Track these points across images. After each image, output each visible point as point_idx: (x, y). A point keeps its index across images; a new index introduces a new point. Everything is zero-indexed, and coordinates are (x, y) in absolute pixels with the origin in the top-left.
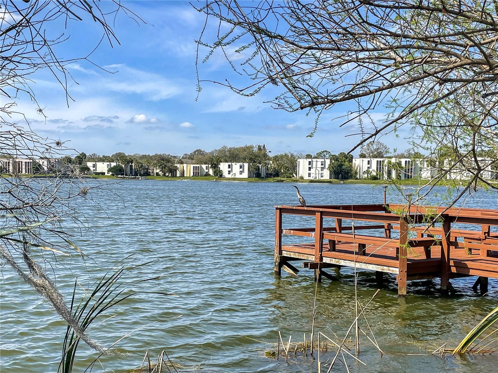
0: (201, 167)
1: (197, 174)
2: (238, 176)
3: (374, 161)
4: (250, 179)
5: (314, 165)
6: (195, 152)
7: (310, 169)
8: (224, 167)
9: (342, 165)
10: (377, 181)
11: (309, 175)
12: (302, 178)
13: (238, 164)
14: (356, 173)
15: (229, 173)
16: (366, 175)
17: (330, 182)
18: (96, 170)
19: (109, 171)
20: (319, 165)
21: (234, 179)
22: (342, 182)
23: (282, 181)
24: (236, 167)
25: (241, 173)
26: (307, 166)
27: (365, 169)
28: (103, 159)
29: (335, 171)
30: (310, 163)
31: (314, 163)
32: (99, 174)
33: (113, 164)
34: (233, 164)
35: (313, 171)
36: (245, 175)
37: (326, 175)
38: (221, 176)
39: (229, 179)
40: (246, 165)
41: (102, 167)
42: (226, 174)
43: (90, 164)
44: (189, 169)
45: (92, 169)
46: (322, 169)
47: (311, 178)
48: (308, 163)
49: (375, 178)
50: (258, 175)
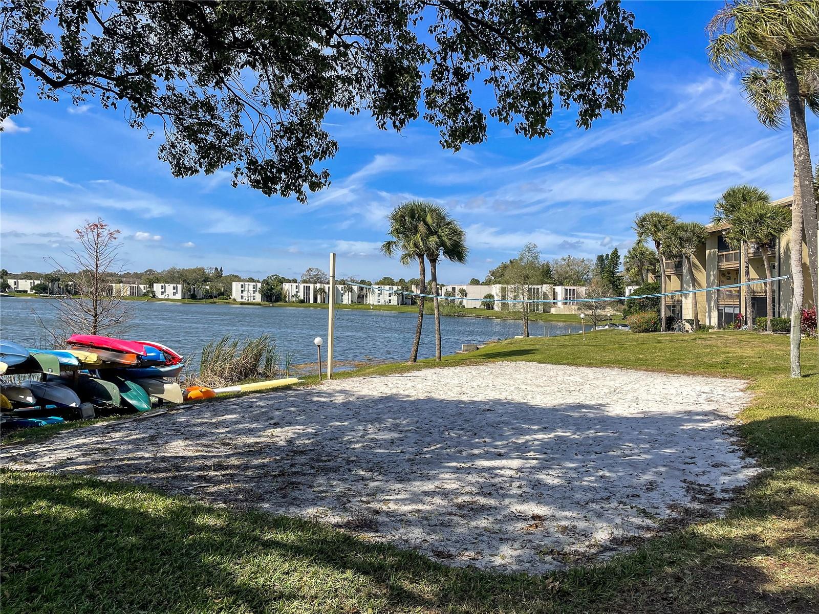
0: (138, 287)
1: (134, 294)
2: (172, 297)
3: (302, 286)
4: (184, 301)
5: (246, 289)
6: (146, 272)
7: (242, 292)
8: (157, 287)
9: (273, 289)
10: (303, 304)
11: (242, 297)
12: (235, 300)
13: (172, 285)
14: (285, 297)
15: (163, 293)
16: (294, 299)
17: (259, 304)
18: (17, 287)
19: (32, 289)
20: (251, 288)
21: (167, 300)
22: (271, 305)
23: (215, 303)
24: (170, 288)
25: (174, 294)
26: (240, 289)
27: (294, 293)
28: (27, 276)
29: (265, 294)
30: (242, 286)
31: (247, 286)
32: (20, 292)
33: (37, 282)
34: (167, 285)
35: (245, 294)
36: (179, 296)
37: (258, 298)
38: (154, 296)
39: (162, 300)
40: (180, 286)
41: (25, 285)
42: (159, 295)
43: (11, 282)
44: (126, 290)
45: (13, 286)
46: (254, 292)
47: (244, 300)
48: (240, 286)
49: (302, 301)
50: (193, 297)
